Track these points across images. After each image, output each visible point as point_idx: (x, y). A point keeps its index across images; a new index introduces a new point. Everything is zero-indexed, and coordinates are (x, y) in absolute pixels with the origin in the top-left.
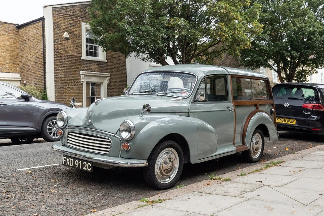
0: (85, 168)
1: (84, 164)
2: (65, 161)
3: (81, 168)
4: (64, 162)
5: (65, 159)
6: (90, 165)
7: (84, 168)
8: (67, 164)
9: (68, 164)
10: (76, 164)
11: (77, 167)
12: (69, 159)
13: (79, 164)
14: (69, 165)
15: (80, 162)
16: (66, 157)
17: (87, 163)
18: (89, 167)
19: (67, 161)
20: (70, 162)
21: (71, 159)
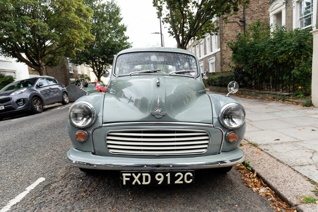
0: (181, 181)
1: (176, 175)
2: (128, 179)
3: (169, 182)
4: (126, 181)
5: (127, 177)
6: (191, 175)
7: (177, 182)
8: (134, 183)
9: (137, 182)
10: (158, 179)
11: (160, 183)
12: (139, 174)
13: (166, 178)
14: (140, 183)
15: (168, 175)
16: (132, 173)
17: (184, 173)
18: (189, 178)
19: (134, 179)
20: (141, 179)
21: (143, 174)
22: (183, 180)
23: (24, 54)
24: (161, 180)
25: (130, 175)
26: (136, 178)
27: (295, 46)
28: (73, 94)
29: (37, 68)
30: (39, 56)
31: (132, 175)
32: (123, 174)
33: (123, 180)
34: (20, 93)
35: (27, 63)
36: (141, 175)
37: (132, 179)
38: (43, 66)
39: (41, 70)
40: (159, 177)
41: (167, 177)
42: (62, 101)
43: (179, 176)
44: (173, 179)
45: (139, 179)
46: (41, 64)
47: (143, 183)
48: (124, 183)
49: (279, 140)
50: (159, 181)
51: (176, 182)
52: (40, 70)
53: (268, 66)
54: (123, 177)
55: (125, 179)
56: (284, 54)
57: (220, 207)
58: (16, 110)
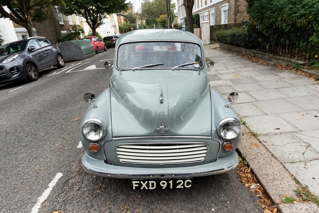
0: (181, 186)
1: (178, 182)
2: (137, 185)
3: (171, 187)
4: (136, 187)
5: (136, 184)
6: (190, 181)
7: (179, 187)
8: (142, 188)
9: (144, 188)
12: (147, 182)
13: (169, 185)
14: (147, 188)
15: (171, 182)
16: (140, 181)
17: (184, 180)
18: (188, 184)
19: (142, 185)
20: (148, 185)
21: (150, 182)
22: (183, 185)
23: (7, 6)
24: (165, 186)
25: (138, 182)
26: (144, 185)
27: (317, 10)
28: (67, 53)
29: (24, 24)
30: (25, 10)
31: (140, 182)
32: (133, 182)
33: (132, 187)
34: (12, 61)
35: (12, 19)
36: (148, 182)
37: (141, 185)
38: (30, 22)
39: (29, 26)
40: (163, 184)
41: (170, 183)
42: (57, 64)
43: (180, 183)
44: (175, 184)
45: (146, 185)
46: (28, 19)
47: (150, 188)
48: (134, 188)
49: (279, 129)
50: (163, 187)
51: (177, 187)
52: (27, 27)
53: (285, 30)
54: (132, 184)
55: (134, 186)
56: (303, 18)
57: (215, 204)
58: (10, 79)
